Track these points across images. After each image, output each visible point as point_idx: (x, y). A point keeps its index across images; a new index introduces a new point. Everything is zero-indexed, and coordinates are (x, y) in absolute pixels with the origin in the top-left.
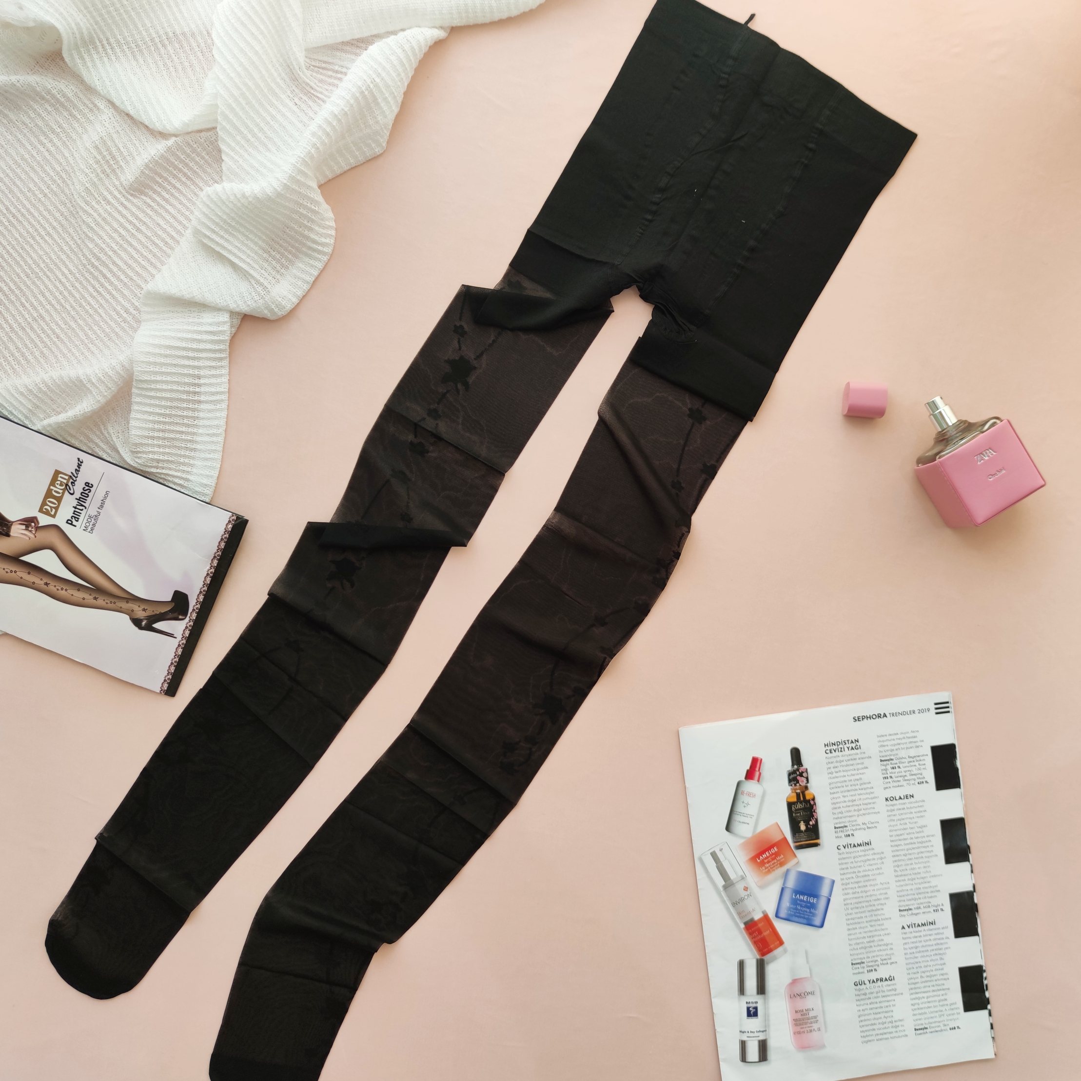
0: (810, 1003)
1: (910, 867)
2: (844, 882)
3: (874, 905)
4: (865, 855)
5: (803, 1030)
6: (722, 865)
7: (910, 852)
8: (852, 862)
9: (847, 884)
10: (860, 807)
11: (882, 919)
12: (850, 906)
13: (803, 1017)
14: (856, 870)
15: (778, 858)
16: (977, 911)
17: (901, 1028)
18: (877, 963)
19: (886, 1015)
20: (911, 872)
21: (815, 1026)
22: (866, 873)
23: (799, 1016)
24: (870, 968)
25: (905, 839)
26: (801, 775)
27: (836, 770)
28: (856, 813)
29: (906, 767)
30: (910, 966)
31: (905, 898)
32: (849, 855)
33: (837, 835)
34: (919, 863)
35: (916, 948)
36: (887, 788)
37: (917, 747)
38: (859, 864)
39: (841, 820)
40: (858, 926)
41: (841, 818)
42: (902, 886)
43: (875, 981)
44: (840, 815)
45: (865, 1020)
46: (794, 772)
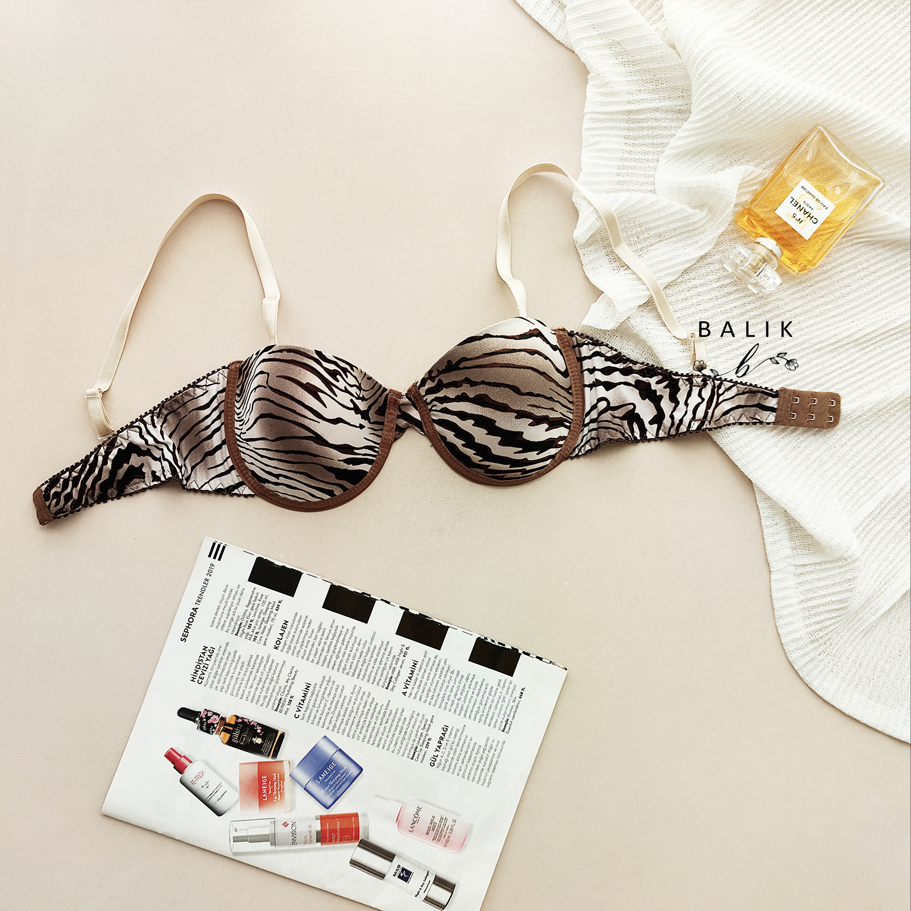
0: (425, 817)
1: (351, 658)
2: (331, 727)
3: (369, 710)
4: (317, 695)
5: (447, 837)
6: (250, 836)
7: (337, 651)
8: (317, 711)
9: (335, 726)
10: (270, 677)
11: (386, 709)
12: (357, 733)
13: (435, 830)
14: (326, 710)
15: (275, 779)
16: (428, 617)
17: (494, 745)
18: (424, 735)
19: (476, 751)
20: (356, 659)
21: (449, 823)
22: (335, 702)
23: (432, 833)
24: (425, 743)
25: (323, 650)
26: (208, 718)
27: (222, 681)
28: (273, 683)
29: (255, 614)
30: (443, 705)
31: (378, 677)
32: (309, 711)
33: (284, 712)
34: (352, 648)
35: (429, 690)
36: (265, 642)
37: (242, 593)
38: (322, 705)
39: (272, 701)
40: (379, 735)
41: (270, 700)
42: (365, 674)
43: (440, 745)
44: (267, 700)
45: (469, 774)
46: (202, 723)
